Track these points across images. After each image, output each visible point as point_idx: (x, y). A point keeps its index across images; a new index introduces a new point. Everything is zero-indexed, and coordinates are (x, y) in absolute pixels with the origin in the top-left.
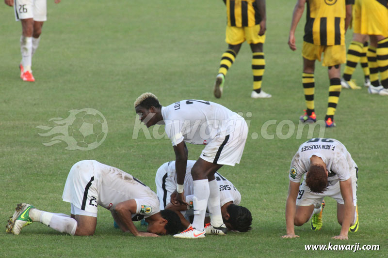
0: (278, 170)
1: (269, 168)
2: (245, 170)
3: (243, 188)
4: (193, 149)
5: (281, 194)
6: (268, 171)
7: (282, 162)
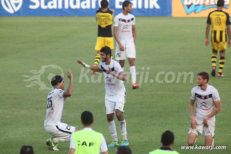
0: (177, 118)
1: (173, 117)
2: (162, 119)
3: (161, 127)
4: (138, 109)
5: (179, 129)
6: (172, 119)
7: (179, 114)
